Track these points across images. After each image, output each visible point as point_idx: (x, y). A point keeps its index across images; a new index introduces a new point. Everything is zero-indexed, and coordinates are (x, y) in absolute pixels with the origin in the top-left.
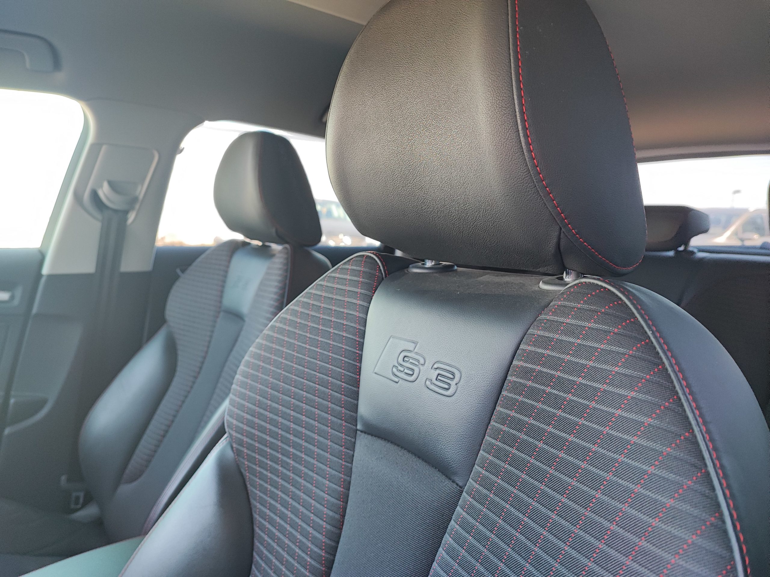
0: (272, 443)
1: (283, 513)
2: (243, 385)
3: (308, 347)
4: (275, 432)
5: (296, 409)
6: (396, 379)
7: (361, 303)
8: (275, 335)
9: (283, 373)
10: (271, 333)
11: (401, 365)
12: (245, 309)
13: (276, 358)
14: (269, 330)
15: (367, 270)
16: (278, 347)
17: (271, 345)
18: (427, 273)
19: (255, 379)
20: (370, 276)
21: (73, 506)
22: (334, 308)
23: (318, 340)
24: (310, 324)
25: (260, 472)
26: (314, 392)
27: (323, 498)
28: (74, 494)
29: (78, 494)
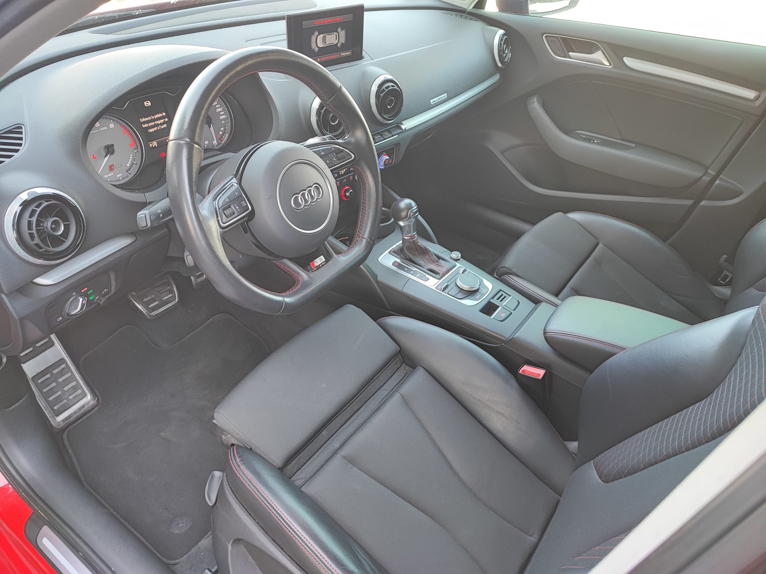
21: (720, 280)
28: (725, 272)
29: (728, 274)
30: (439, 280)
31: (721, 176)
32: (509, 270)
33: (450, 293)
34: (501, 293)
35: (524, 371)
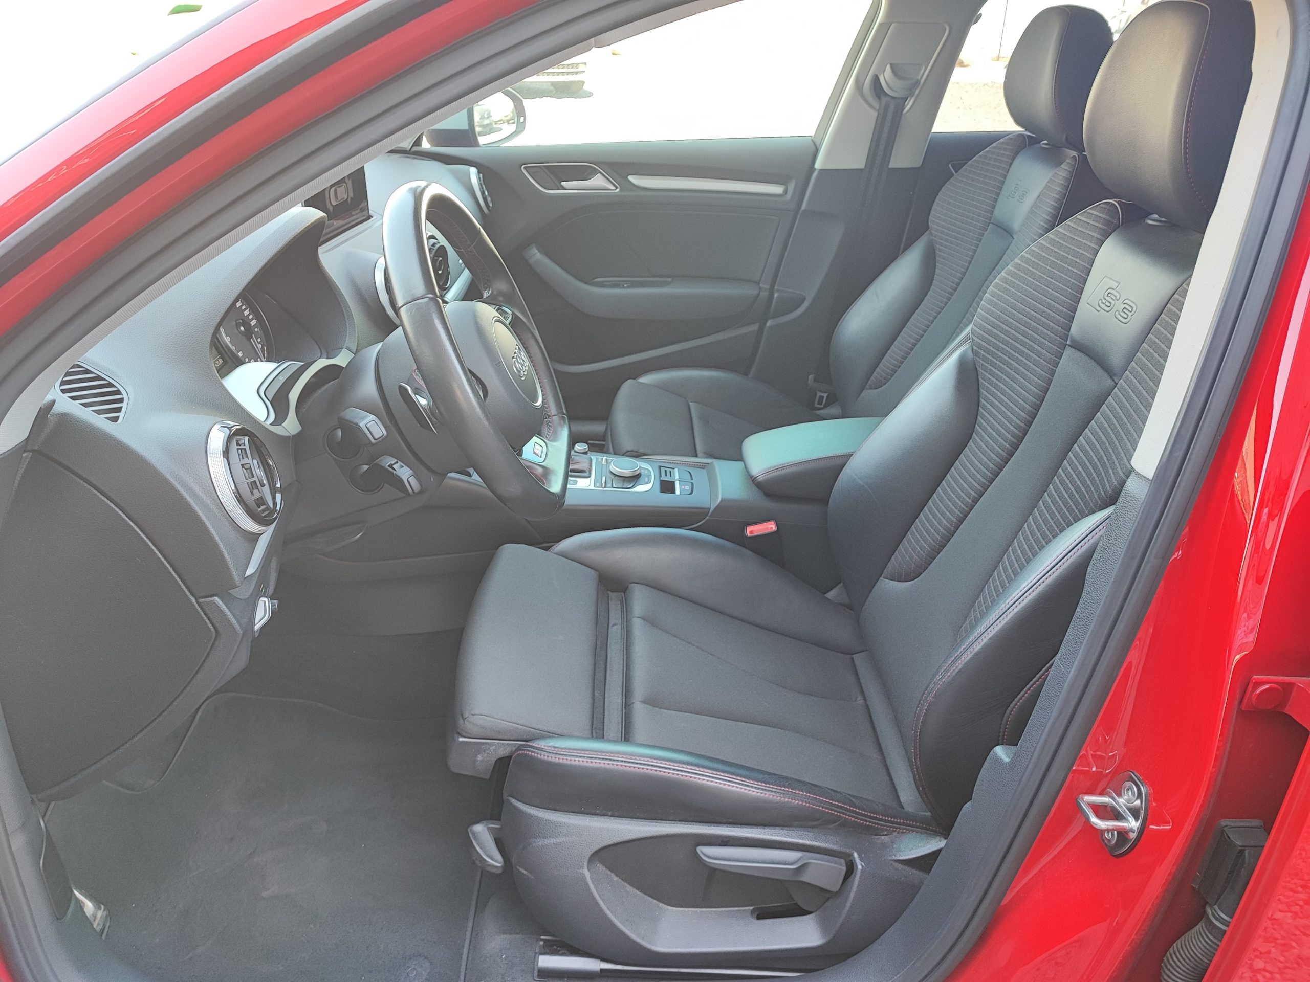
0: (1003, 349)
1: (1002, 399)
2: (990, 302)
3: (1046, 277)
4: (1007, 341)
5: (1026, 325)
6: (1099, 309)
7: (1094, 246)
8: (1023, 264)
9: (1023, 296)
10: (1019, 262)
11: (1105, 299)
12: (1016, 225)
13: (1019, 283)
14: (1019, 259)
15: (1107, 217)
16: (1022, 274)
17: (1017, 272)
18: (1157, 226)
19: (1000, 298)
20: (1108, 223)
21: (816, 405)
22: (1073, 247)
23: (1054, 273)
24: (1051, 258)
25: (990, 369)
26: (1042, 313)
27: (1030, 390)
28: (819, 394)
29: (822, 394)
30: (589, 479)
31: (776, 288)
32: (636, 452)
33: (614, 486)
34: (663, 470)
35: (751, 532)
